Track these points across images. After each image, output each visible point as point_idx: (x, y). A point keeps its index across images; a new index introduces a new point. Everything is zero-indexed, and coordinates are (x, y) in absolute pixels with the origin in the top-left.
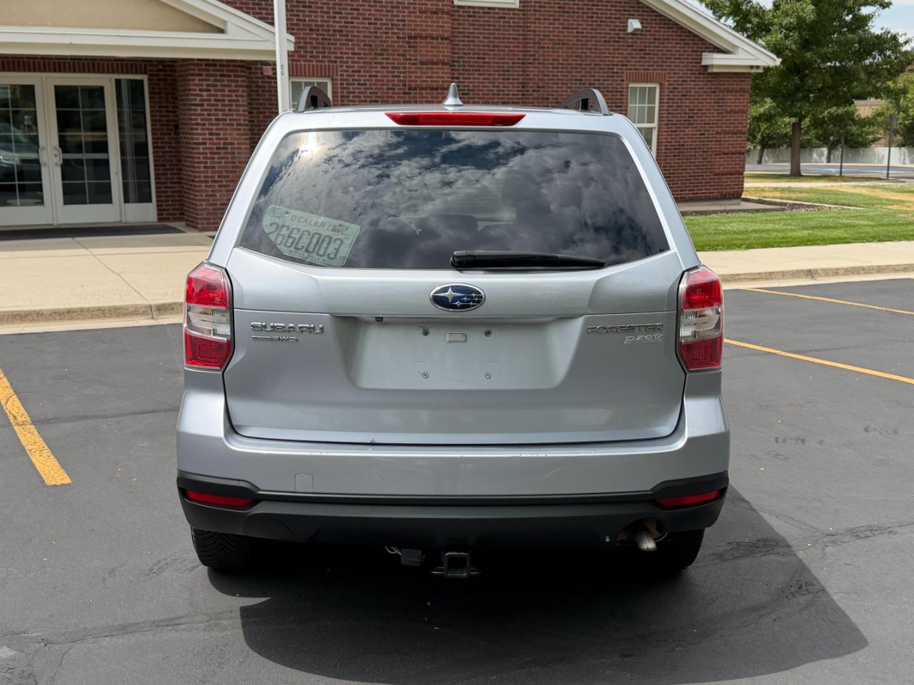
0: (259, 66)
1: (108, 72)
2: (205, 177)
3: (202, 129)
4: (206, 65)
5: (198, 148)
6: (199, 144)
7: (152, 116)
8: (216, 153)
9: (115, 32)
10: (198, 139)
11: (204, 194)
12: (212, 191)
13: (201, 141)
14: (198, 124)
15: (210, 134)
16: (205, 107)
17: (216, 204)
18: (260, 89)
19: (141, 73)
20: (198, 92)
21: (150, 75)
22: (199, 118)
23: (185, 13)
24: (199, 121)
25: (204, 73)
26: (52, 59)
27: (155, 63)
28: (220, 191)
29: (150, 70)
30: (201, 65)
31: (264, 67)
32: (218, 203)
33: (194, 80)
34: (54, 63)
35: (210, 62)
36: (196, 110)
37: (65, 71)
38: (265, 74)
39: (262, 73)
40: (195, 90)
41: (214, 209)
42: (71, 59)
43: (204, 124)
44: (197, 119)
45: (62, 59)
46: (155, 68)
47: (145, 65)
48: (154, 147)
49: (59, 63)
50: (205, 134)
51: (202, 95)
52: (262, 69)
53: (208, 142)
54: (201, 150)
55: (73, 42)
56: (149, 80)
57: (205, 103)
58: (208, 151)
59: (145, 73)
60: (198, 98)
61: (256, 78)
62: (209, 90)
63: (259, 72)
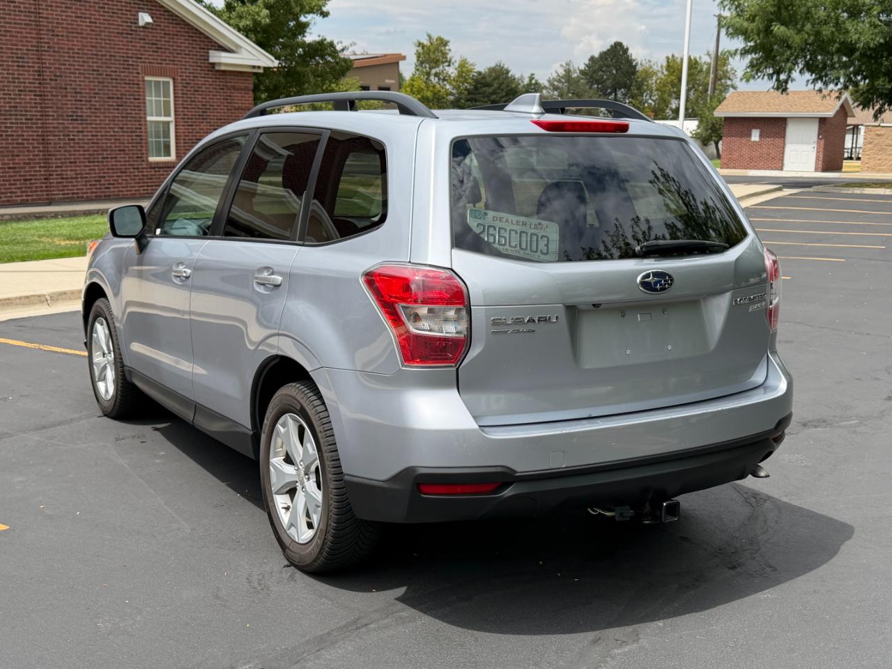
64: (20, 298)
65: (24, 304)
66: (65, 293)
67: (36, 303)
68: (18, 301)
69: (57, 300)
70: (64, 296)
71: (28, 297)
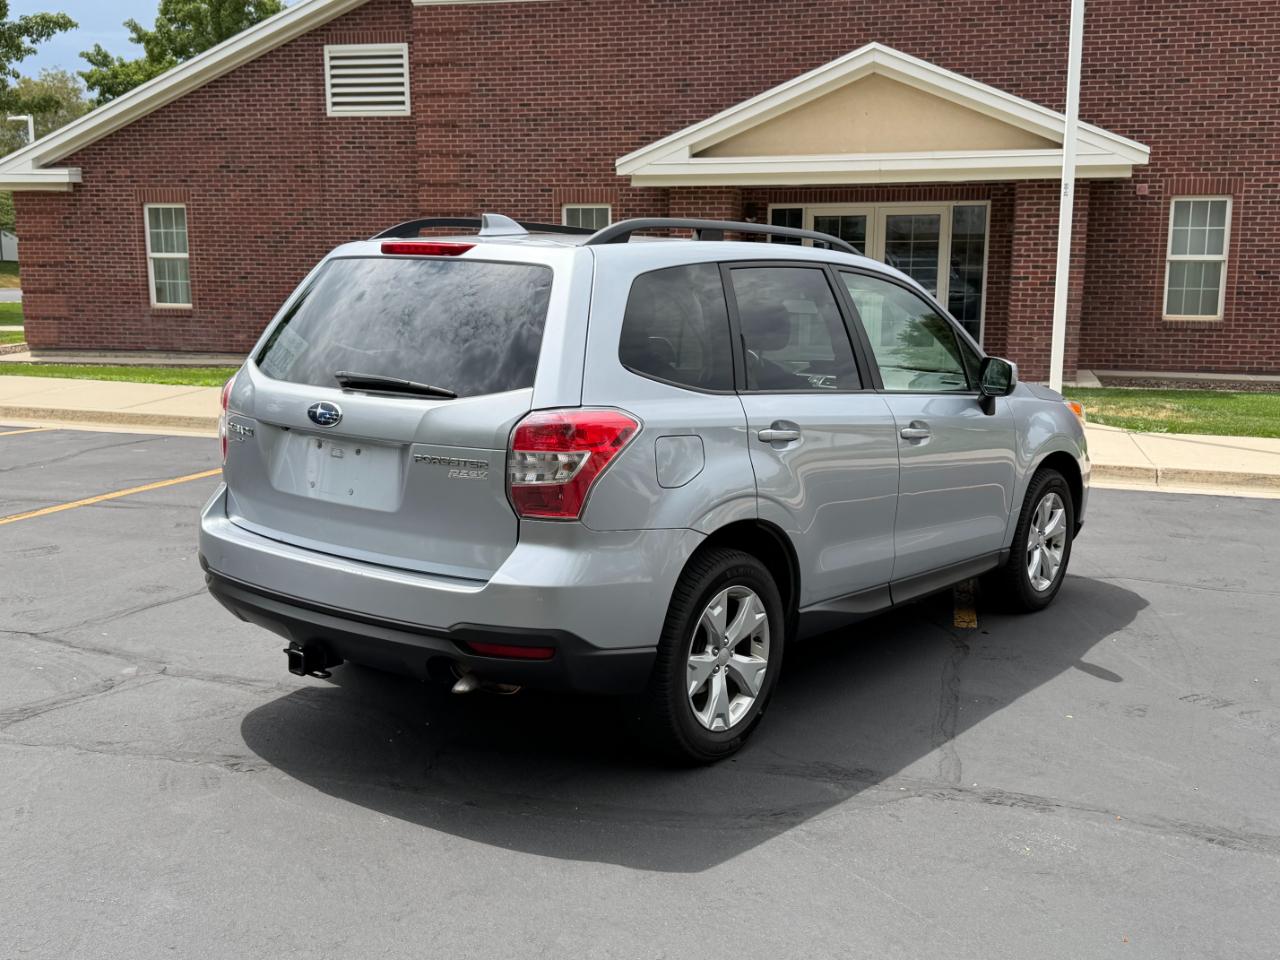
0: (1132, 184)
1: (946, 199)
2: (1021, 317)
3: (1025, 261)
4: (1039, 186)
5: (1018, 284)
6: (1020, 278)
7: (990, 247)
8: (1039, 290)
9: (929, 155)
10: (1019, 273)
11: (1018, 337)
12: (1029, 334)
13: (1022, 275)
14: (1021, 256)
15: (1034, 267)
16: (1032, 235)
17: (1032, 350)
18: (1130, 212)
19: (983, 199)
20: (1025, 218)
21: (993, 201)
22: (1023, 248)
23: (1013, 126)
24: (1022, 252)
25: (1035, 196)
26: (886, 187)
27: (1002, 186)
28: (1039, 334)
29: (995, 195)
30: (1033, 186)
31: (1139, 185)
32: (1035, 348)
33: (1023, 204)
34: (888, 191)
35: (1045, 183)
36: (1021, 239)
37: (899, 200)
38: (1138, 193)
39: (1134, 193)
40: (1022, 216)
41: (1028, 356)
42: (907, 186)
43: (1029, 256)
44: (1020, 250)
45: (897, 186)
46: (1000, 192)
47: (989, 190)
48: (989, 283)
49: (894, 191)
50: (1028, 267)
51: (1030, 222)
52: (1135, 187)
53: (1030, 276)
54: (1021, 286)
55: (883, 169)
56: (993, 206)
57: (1033, 231)
58: (1029, 287)
59: (988, 198)
60: (1025, 225)
61: (1126, 198)
62: (1040, 216)
63: (1132, 190)
64: (1120, 468)
65: (1122, 476)
66: (1186, 472)
67: (1140, 478)
68: (1116, 471)
69: (1172, 479)
70: (1184, 476)
71: (1131, 469)
